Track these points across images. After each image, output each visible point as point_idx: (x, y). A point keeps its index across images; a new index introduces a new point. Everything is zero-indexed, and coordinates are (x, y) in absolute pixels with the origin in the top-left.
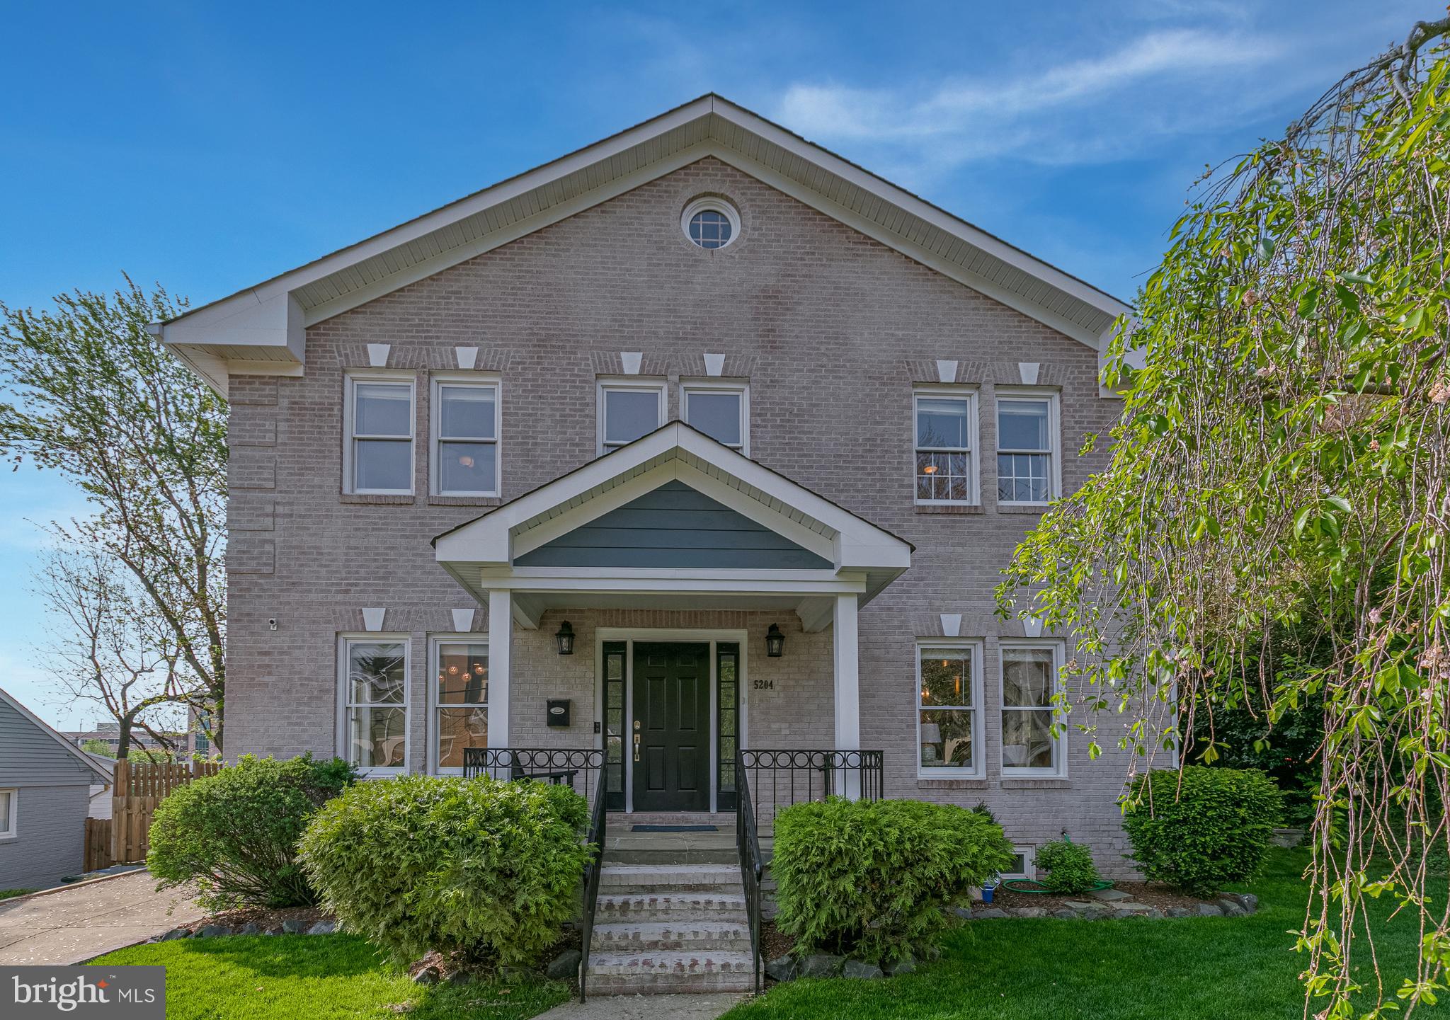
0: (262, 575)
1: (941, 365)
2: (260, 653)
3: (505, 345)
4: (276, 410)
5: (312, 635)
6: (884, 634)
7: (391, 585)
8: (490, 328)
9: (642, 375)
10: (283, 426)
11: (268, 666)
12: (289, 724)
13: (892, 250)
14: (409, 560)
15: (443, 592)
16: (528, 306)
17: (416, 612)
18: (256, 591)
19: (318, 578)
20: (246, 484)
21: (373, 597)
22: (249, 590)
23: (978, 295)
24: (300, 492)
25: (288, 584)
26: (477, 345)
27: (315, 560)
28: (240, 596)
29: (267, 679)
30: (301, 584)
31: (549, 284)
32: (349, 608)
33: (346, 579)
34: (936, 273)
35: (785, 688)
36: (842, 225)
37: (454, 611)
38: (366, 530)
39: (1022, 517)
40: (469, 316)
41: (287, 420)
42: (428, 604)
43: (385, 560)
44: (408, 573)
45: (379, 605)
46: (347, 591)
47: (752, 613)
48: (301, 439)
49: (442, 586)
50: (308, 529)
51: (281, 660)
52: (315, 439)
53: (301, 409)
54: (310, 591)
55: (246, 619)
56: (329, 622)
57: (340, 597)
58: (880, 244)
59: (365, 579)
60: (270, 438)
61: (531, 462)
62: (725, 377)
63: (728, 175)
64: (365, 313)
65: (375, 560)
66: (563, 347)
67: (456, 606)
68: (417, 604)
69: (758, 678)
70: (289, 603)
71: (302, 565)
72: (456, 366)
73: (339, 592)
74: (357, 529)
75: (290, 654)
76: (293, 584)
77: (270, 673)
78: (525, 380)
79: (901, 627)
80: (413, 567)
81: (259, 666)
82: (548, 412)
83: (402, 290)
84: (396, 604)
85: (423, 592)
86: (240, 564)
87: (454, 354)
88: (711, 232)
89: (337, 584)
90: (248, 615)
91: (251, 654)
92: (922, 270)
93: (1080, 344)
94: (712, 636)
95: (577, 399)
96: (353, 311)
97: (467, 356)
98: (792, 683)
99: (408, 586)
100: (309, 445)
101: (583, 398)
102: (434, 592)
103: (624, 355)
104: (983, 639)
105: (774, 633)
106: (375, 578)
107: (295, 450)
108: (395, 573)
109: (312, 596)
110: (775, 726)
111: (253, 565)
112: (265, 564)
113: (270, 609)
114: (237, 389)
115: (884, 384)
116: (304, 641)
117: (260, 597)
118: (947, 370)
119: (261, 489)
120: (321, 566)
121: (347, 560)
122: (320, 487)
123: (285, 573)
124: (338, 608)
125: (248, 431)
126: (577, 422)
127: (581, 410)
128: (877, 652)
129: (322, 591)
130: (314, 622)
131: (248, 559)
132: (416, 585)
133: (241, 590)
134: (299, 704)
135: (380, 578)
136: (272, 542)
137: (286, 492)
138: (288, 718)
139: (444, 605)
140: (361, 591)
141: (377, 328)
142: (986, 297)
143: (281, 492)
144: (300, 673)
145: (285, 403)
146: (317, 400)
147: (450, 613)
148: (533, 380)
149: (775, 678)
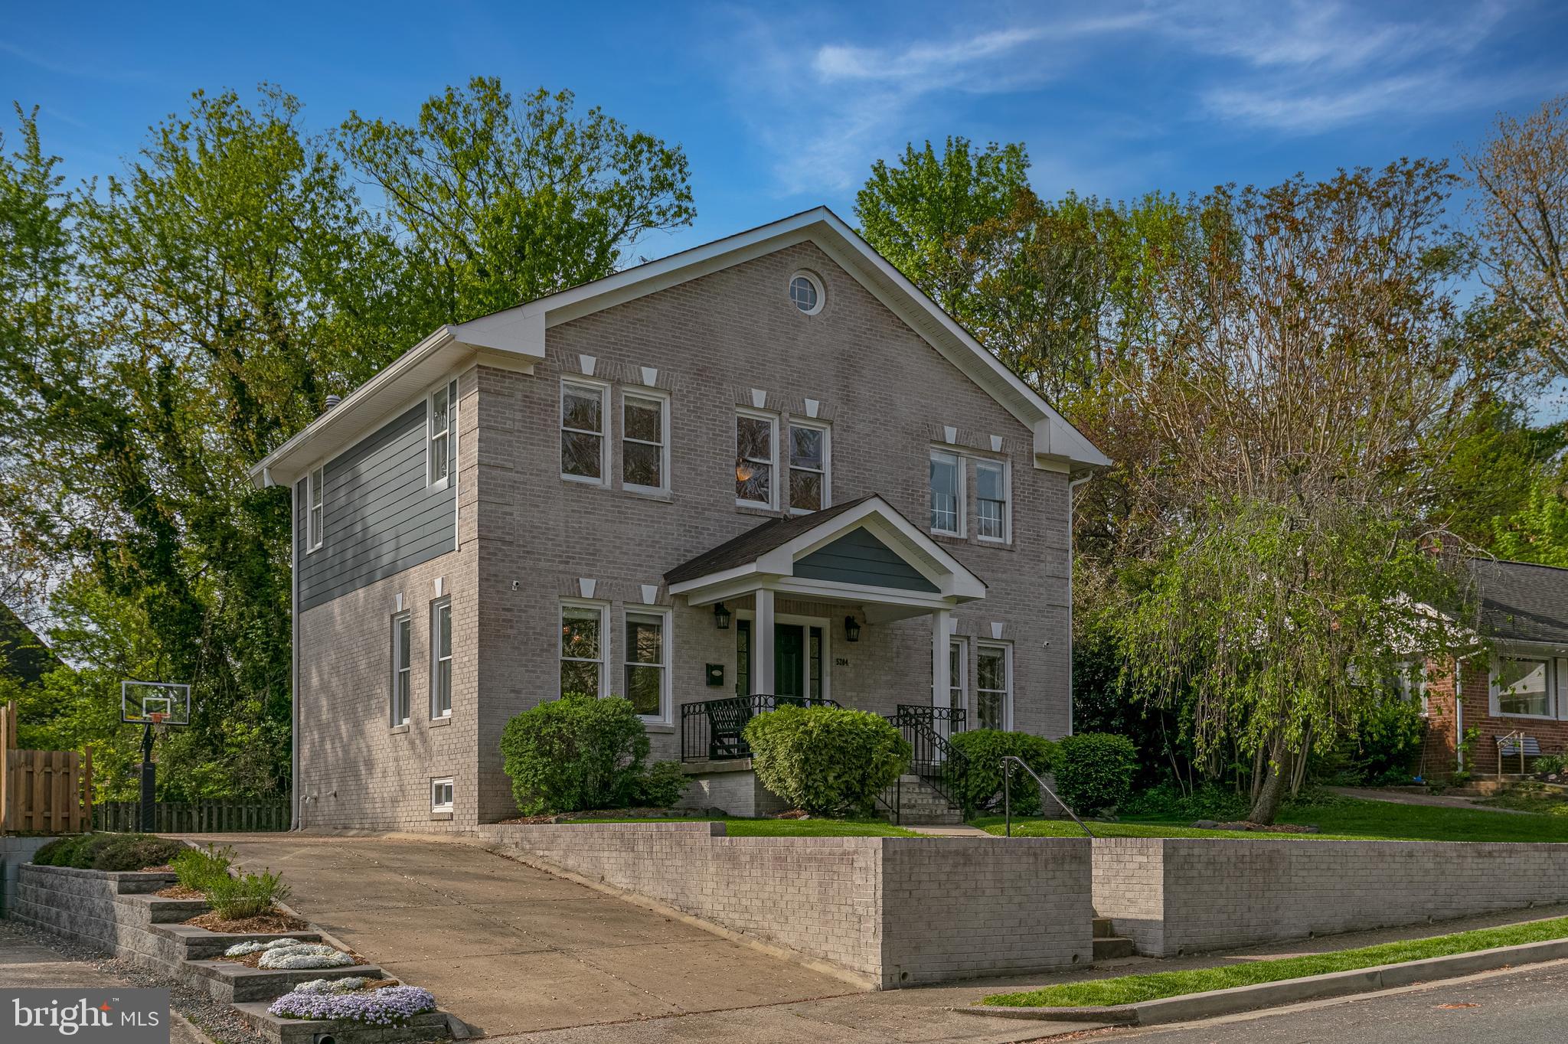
0: (504, 542)
1: (947, 428)
2: (504, 609)
3: (674, 370)
4: (512, 401)
5: (543, 597)
6: (914, 629)
7: (598, 561)
8: (664, 354)
9: (764, 410)
10: (518, 416)
11: (511, 621)
12: (527, 671)
13: (918, 336)
14: (610, 542)
15: (635, 570)
16: (690, 340)
17: (617, 585)
18: (500, 556)
19: (546, 549)
20: (492, 462)
21: (584, 569)
22: (495, 554)
23: (967, 380)
24: (531, 474)
25: (524, 552)
26: (655, 367)
27: (544, 533)
28: (489, 559)
29: (510, 631)
30: (534, 553)
31: (704, 324)
32: (569, 577)
33: (567, 552)
34: (944, 359)
35: (855, 665)
36: (889, 311)
37: (644, 587)
38: (580, 512)
39: (992, 550)
40: (649, 341)
41: (521, 411)
42: (624, 579)
43: (594, 539)
44: (611, 552)
45: (590, 576)
46: (567, 563)
47: (835, 606)
48: (532, 428)
49: (634, 565)
50: (538, 506)
51: (520, 617)
52: (542, 430)
53: (531, 402)
54: (540, 560)
55: (493, 578)
56: (554, 587)
57: (561, 567)
58: (912, 330)
59: (580, 553)
60: (509, 425)
61: (694, 469)
62: (818, 419)
63: (820, 258)
64: (576, 326)
65: (587, 539)
66: (714, 378)
67: (644, 582)
68: (616, 578)
69: (839, 657)
70: (525, 569)
71: (534, 537)
72: (642, 382)
73: (561, 562)
74: (573, 511)
75: (525, 612)
76: (528, 552)
77: (512, 627)
78: (688, 402)
79: (922, 625)
80: (615, 547)
81: (504, 620)
82: (704, 430)
83: (602, 311)
84: (602, 577)
85: (621, 569)
86: (490, 531)
87: (640, 371)
88: (802, 295)
89: (560, 556)
90: (496, 576)
91: (497, 609)
92: (935, 355)
93: (1023, 426)
94: (807, 621)
95: (724, 422)
96: (567, 324)
97: (650, 376)
98: (859, 662)
99: (610, 562)
100: (538, 435)
101: (728, 423)
102: (628, 569)
103: (754, 391)
104: (968, 638)
105: (850, 624)
106: (587, 554)
107: (527, 438)
108: (601, 551)
109: (542, 564)
110: (849, 694)
111: (499, 533)
112: (508, 534)
113: (511, 572)
114: (485, 379)
115: (913, 439)
116: (536, 602)
117: (503, 561)
118: (951, 434)
119: (503, 468)
120: (549, 539)
121: (567, 537)
122: (546, 472)
123: (521, 543)
124: (561, 576)
125: (493, 416)
126: (724, 442)
127: (726, 432)
128: (910, 643)
129: (549, 561)
130: (543, 586)
131: (495, 527)
132: (615, 563)
133: (489, 554)
134: (533, 655)
135: (591, 554)
136: (511, 514)
137: (521, 473)
138: (526, 666)
139: (636, 581)
140: (577, 564)
141: (585, 341)
142: (972, 382)
143: (517, 472)
144: (534, 628)
145: (519, 396)
146: (543, 396)
147: (640, 588)
148: (694, 402)
149: (848, 657)
